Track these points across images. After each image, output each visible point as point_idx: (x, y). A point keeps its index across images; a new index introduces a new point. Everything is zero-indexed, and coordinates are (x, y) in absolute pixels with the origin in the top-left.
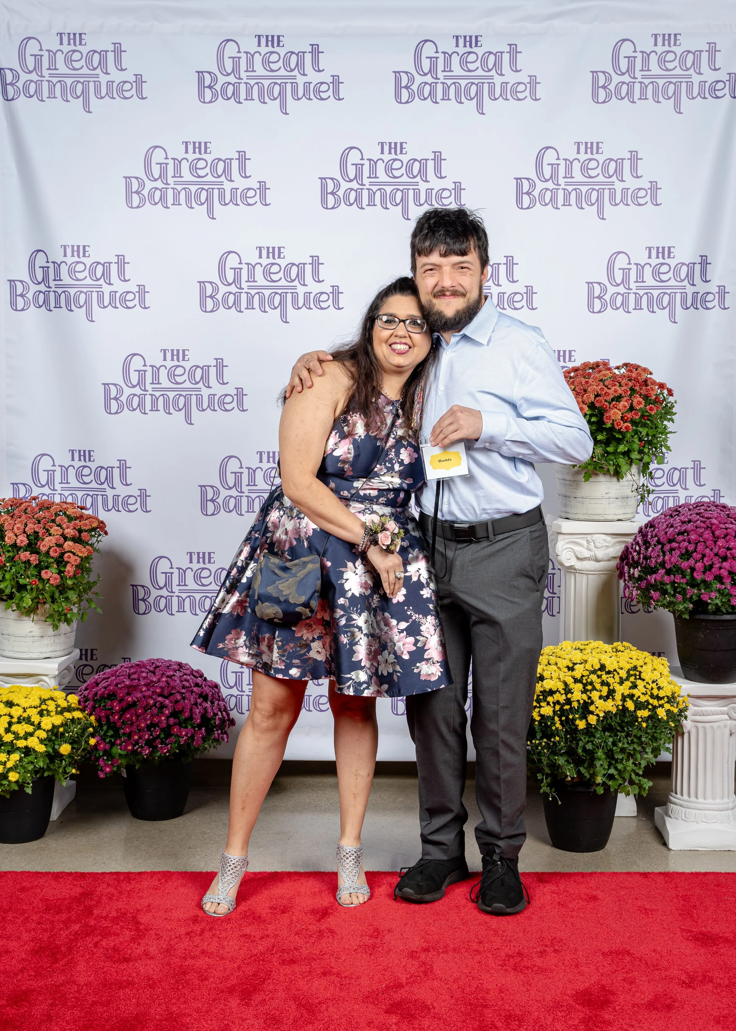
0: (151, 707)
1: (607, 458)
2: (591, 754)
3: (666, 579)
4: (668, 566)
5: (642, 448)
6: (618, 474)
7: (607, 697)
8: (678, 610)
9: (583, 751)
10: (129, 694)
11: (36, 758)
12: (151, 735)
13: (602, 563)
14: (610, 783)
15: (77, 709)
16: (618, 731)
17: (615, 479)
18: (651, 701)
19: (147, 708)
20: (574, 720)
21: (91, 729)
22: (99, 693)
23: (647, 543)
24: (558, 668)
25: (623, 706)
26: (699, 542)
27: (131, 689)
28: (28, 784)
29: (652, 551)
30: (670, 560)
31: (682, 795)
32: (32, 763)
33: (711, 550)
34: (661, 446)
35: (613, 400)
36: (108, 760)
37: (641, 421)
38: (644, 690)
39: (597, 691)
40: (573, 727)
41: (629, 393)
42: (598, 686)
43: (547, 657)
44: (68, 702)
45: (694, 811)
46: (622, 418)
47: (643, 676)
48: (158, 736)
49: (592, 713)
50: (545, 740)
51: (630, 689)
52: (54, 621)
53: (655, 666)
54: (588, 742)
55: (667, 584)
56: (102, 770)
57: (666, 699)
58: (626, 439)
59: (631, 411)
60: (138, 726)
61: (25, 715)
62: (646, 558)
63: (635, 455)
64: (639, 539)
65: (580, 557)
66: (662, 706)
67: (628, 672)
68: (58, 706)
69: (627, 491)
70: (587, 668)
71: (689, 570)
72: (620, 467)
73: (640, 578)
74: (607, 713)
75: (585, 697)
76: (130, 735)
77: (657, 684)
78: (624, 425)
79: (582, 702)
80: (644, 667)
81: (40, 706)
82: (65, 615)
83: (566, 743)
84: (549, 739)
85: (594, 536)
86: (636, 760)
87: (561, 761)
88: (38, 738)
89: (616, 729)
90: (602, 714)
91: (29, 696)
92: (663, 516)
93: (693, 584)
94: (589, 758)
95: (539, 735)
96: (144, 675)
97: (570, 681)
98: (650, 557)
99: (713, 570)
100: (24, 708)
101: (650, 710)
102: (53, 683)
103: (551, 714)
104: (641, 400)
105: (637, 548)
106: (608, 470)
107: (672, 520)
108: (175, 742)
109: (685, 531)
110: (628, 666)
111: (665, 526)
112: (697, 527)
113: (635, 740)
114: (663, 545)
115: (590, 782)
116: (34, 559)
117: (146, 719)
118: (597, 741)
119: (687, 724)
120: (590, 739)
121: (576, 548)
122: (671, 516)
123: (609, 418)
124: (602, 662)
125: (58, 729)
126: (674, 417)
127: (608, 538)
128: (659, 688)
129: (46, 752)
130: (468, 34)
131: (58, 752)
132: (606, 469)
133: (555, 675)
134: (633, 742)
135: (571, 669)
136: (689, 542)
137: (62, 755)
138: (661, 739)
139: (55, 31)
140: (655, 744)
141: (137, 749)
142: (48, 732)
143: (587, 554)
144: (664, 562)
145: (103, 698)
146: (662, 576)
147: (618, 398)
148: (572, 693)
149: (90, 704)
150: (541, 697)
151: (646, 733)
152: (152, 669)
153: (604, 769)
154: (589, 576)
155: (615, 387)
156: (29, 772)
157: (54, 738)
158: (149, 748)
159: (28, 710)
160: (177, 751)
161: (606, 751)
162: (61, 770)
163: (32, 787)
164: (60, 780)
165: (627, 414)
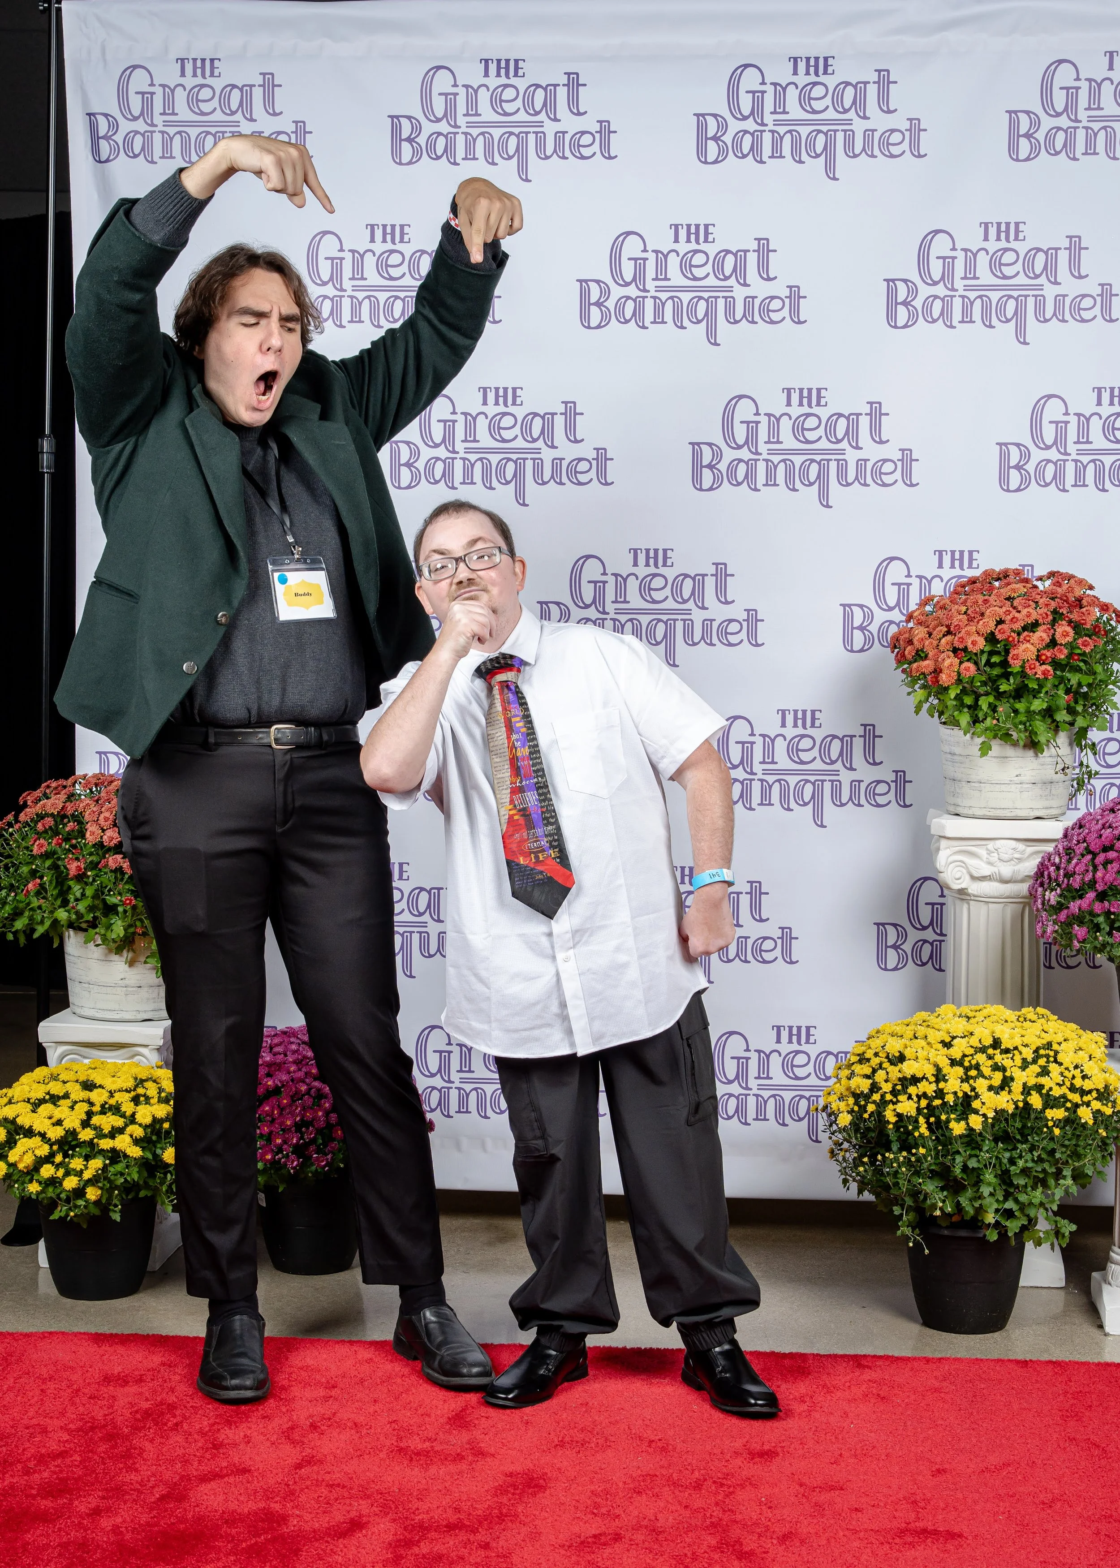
0: (304, 1095)
1: (1017, 721)
2: (975, 1176)
3: (1097, 907)
4: (1100, 887)
5: (1072, 705)
6: (1033, 745)
7: (1002, 1088)
9: (962, 1171)
10: (269, 1075)
11: (127, 1167)
12: (302, 1138)
13: (1009, 886)
14: (1008, 1224)
16: (1018, 1141)
17: (1031, 753)
18: (1070, 1096)
19: (296, 1096)
20: (948, 1121)
23: (1070, 852)
24: (929, 1044)
25: (1026, 1102)
27: (272, 1069)
28: (115, 1206)
29: (1077, 864)
30: (1103, 878)
32: (122, 1174)
34: (1105, 701)
35: (1024, 628)
37: (1068, 663)
38: (1060, 1079)
39: (986, 1078)
40: (947, 1134)
41: (1050, 618)
42: (987, 1071)
43: (913, 1027)
46: (1038, 658)
47: (1060, 1058)
48: (313, 1141)
49: (976, 1112)
50: (904, 1153)
51: (1037, 1077)
53: (1082, 1044)
54: (971, 1156)
55: (1099, 915)
57: (1094, 1094)
58: (1044, 691)
59: (1053, 648)
60: (281, 1124)
61: (112, 1102)
63: (1062, 716)
64: (1061, 846)
65: (976, 875)
66: (1088, 1104)
67: (1036, 1051)
69: (1049, 772)
70: (971, 1043)
72: (1036, 733)
73: (1059, 907)
74: (1000, 1113)
75: (966, 1087)
76: (270, 1138)
77: (1082, 1071)
78: (1040, 669)
79: (960, 1094)
80: (1064, 1044)
81: (135, 1090)
83: (937, 1157)
84: (909, 1152)
85: (997, 842)
86: (1048, 1188)
87: (929, 1187)
88: (131, 1136)
89: (1014, 1138)
90: (991, 1114)
91: (118, 1075)
92: (1100, 811)
94: (972, 1182)
95: (895, 1147)
96: (294, 1047)
97: (944, 1063)
98: (1075, 873)
100: (110, 1092)
101: (1067, 1109)
102: (154, 1058)
103: (913, 1113)
104: (1069, 629)
105: (1057, 860)
106: (1018, 740)
107: (1111, 818)
108: (339, 1151)
110: (1039, 1042)
111: (1100, 826)
113: (1044, 1156)
114: (1095, 855)
115: (976, 1223)
117: (293, 1114)
118: (985, 1156)
120: (973, 1152)
121: (971, 862)
122: (1111, 811)
123: (1016, 658)
124: (998, 1035)
125: (162, 1124)
127: (1021, 846)
128: (1084, 1077)
129: (142, 1157)
130: (812, 54)
131: (162, 1160)
132: (1014, 737)
133: (921, 1054)
134: (1040, 1160)
135: (947, 1045)
137: (168, 1165)
138: (1085, 1156)
139: (173, 56)
140: (1076, 1164)
141: (280, 1159)
142: (146, 1127)
143: (986, 870)
144: (1094, 882)
146: (1091, 903)
147: (1032, 627)
148: (946, 1081)
150: (899, 1087)
151: (1063, 1146)
153: (997, 1201)
154: (990, 905)
155: (1029, 609)
156: (117, 1187)
157: (154, 1138)
158: (299, 1158)
159: (116, 1095)
160: (342, 1166)
161: (999, 1172)
162: (164, 1188)
163: (121, 1211)
164: (163, 1203)
165: (1045, 652)
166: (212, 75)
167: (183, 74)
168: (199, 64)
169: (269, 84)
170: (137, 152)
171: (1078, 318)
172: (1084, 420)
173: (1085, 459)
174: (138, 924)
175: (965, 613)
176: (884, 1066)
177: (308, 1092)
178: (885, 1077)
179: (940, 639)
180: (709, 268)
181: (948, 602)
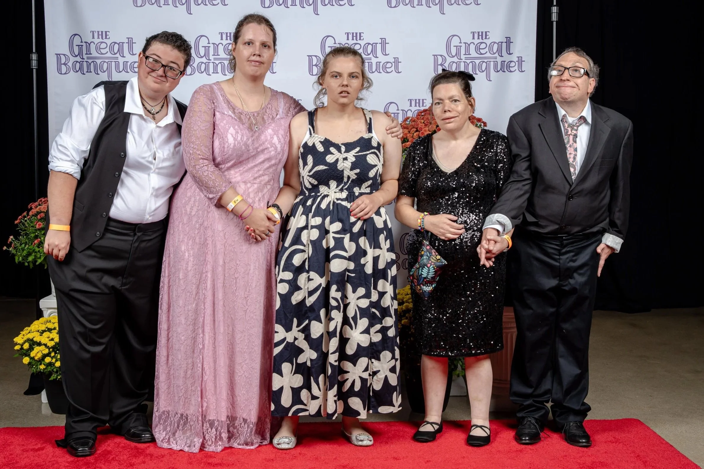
171: (464, 3)
172: (468, 45)
173: (468, 61)
175: (423, 123)
179: (413, 134)
181: (416, 119)
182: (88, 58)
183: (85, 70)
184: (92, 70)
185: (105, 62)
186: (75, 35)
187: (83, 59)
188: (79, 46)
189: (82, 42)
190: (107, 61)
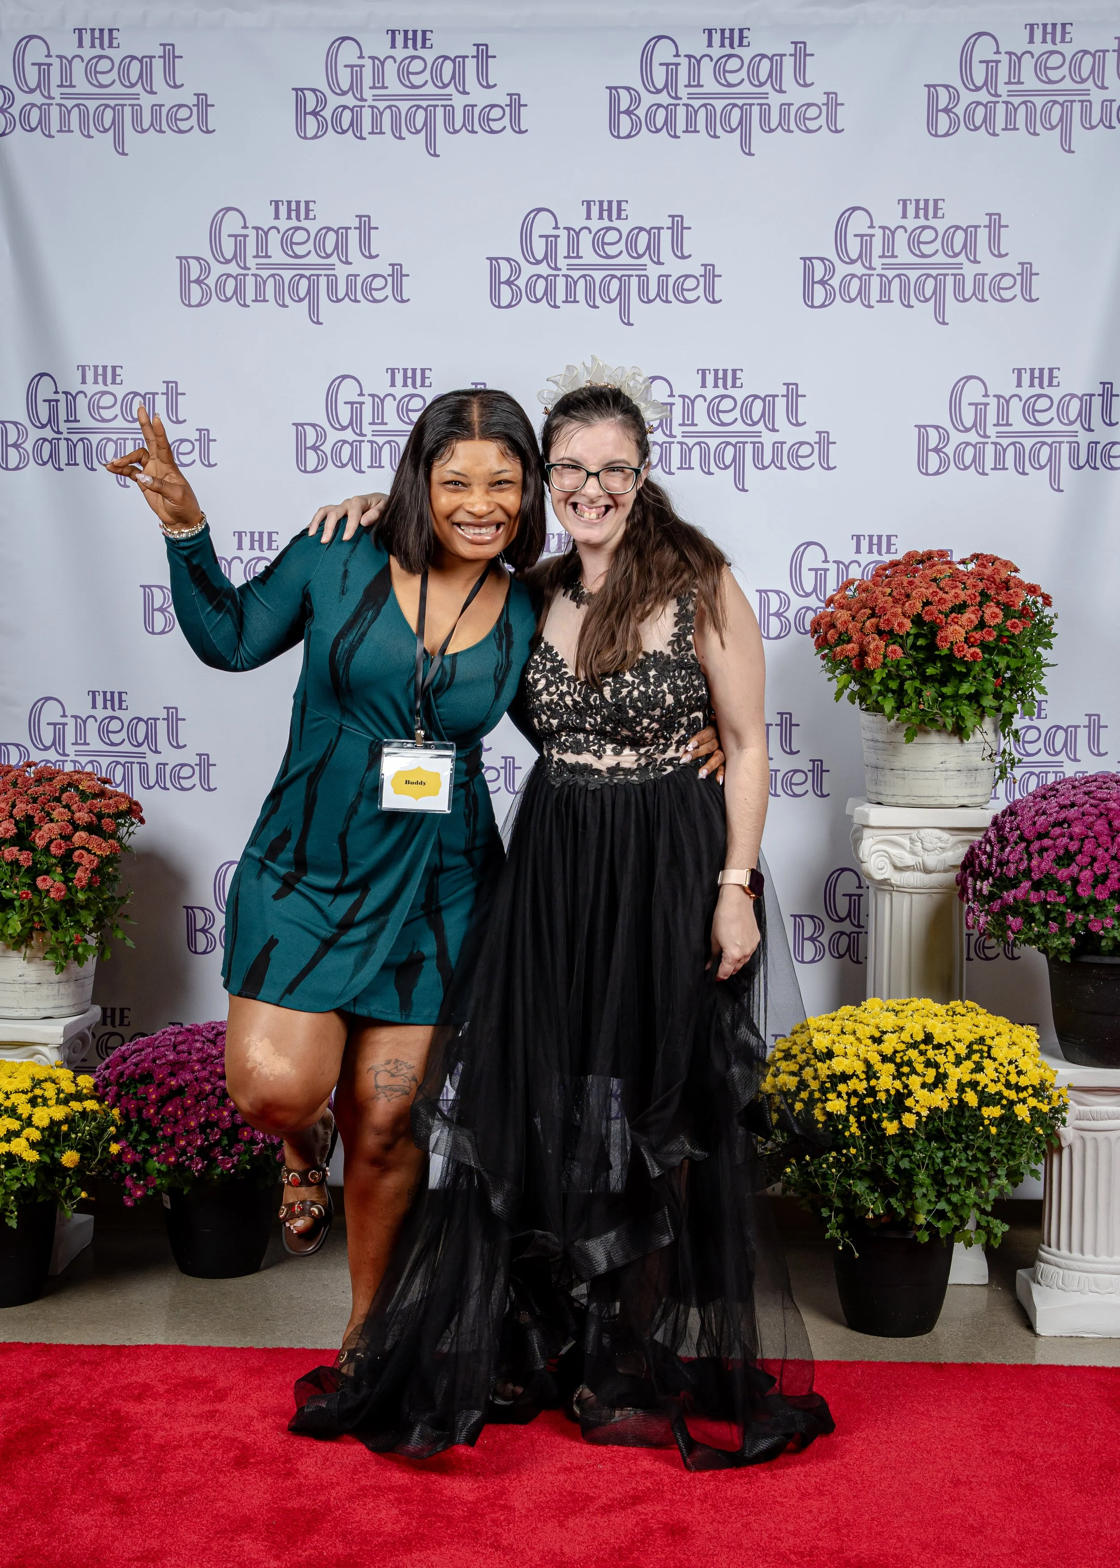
0: (208, 1095)
1: (943, 704)
2: (907, 1177)
3: (1033, 896)
4: (1036, 876)
5: (999, 689)
6: (960, 732)
7: (935, 1085)
8: (1052, 948)
9: (894, 1172)
10: (173, 1075)
11: (24, 1172)
12: (207, 1139)
13: (934, 876)
14: (939, 1225)
15: (92, 1098)
16: (952, 1140)
17: (956, 740)
18: (1006, 1093)
19: (200, 1096)
20: (880, 1120)
21: (112, 1129)
22: (127, 1072)
23: (1003, 840)
24: (858, 1039)
25: (960, 1100)
26: (1087, 837)
27: (176, 1068)
28: (12, 1212)
29: (1010, 853)
30: (1039, 867)
31: (1058, 1248)
32: (18, 1179)
33: (1107, 850)
34: (1031, 686)
35: (953, 610)
36: (139, 1178)
37: (997, 646)
38: (994, 1075)
39: (918, 1074)
40: (879, 1133)
41: (979, 599)
42: (920, 1068)
43: (840, 1022)
44: (77, 1085)
45: (1078, 1274)
46: (967, 640)
47: (994, 1053)
48: (218, 1143)
49: (909, 1110)
50: (834, 1154)
51: (971, 1073)
52: (57, 958)
53: (1014, 1039)
54: (903, 1156)
55: (1034, 905)
56: (130, 1195)
57: (1030, 1091)
58: (972, 674)
59: (982, 630)
60: (185, 1125)
61: (8, 1103)
62: (1000, 864)
63: (988, 701)
64: (991, 835)
65: (899, 864)
66: (1024, 1101)
67: (969, 1046)
68: (59, 1091)
69: (976, 760)
70: (902, 1038)
71: (1069, 883)
72: (963, 719)
73: (992, 897)
74: (934, 1111)
75: (898, 1085)
76: (173, 1140)
77: (1017, 1067)
78: (969, 651)
79: (893, 1092)
80: (997, 1039)
81: (32, 1091)
82: (75, 948)
83: (867, 1158)
84: (839, 1152)
85: (922, 831)
86: (982, 1188)
87: (860, 1187)
88: (28, 1139)
89: (948, 1136)
90: (925, 1113)
91: (15, 1075)
92: (1031, 798)
93: (1077, 906)
94: (904, 1183)
96: (198, 1045)
97: (875, 1059)
98: (1008, 862)
99: (1108, 883)
100: (6, 1093)
101: (1003, 1107)
102: (55, 1057)
103: (843, 1111)
104: (997, 610)
105: (988, 848)
106: (945, 725)
107: (1044, 804)
108: (245, 1152)
109: (1065, 821)
110: (971, 1038)
111: (1033, 813)
112: (1083, 814)
113: (979, 1155)
114: (1029, 842)
115: (907, 1224)
116: (24, 858)
117: (197, 1114)
118: (918, 1156)
119: (1067, 1133)
120: (906, 1152)
121: (894, 851)
122: (1044, 797)
123: (945, 639)
124: (928, 1030)
125: (60, 1127)
126: (1052, 640)
127: (945, 835)
128: (1020, 1073)
129: (40, 1161)
130: (727, 26)
131: (60, 1164)
132: (940, 723)
133: (851, 1050)
134: (975, 1159)
135: (877, 1041)
136: (1071, 838)
137: (67, 1169)
138: (1021, 1155)
139: (71, 25)
140: (1011, 1163)
141: (184, 1162)
142: (43, 1130)
143: (910, 860)
144: (1029, 871)
145: (134, 1080)
146: (1027, 893)
147: (961, 608)
148: (878, 1078)
149: (112, 1090)
150: (828, 1085)
151: (998, 1144)
152: (211, 1036)
153: (929, 1201)
154: (914, 896)
155: (957, 590)
156: (12, 1193)
157: (52, 1141)
158: (203, 1160)
159: (12, 1096)
160: (248, 1167)
161: (932, 1172)
162: (63, 1193)
163: (17, 1217)
164: (63, 1208)
165: (974, 634)
166: (111, 45)
167: (81, 45)
168: (97, 34)
169: (170, 55)
170: (33, 125)
171: (998, 297)
172: (1004, 402)
173: (1005, 442)
174: (36, 919)
175: (890, 595)
176: (812, 1062)
177: (213, 1092)
178: (812, 1074)
179: (864, 623)
180: (621, 246)
181: (871, 584)
182: (71, 431)
183: (64, 459)
184: (80, 459)
185: (109, 440)
186: (42, 375)
187: (59, 432)
188: (49, 401)
189: (56, 392)
190: (114, 437)
